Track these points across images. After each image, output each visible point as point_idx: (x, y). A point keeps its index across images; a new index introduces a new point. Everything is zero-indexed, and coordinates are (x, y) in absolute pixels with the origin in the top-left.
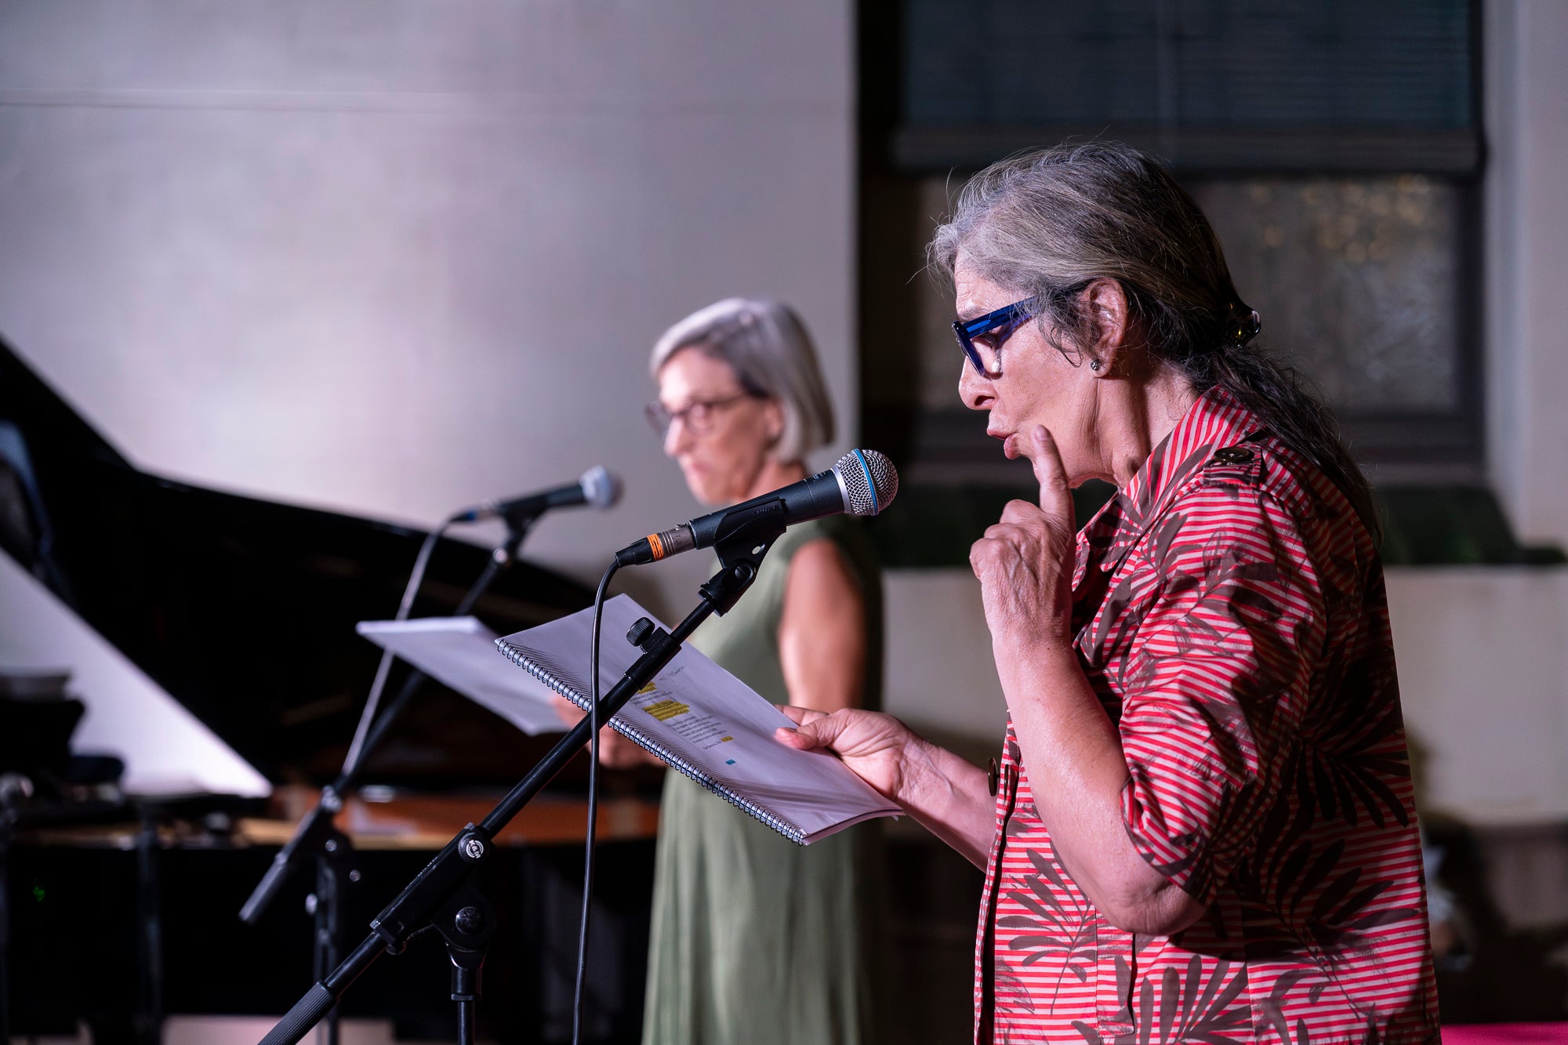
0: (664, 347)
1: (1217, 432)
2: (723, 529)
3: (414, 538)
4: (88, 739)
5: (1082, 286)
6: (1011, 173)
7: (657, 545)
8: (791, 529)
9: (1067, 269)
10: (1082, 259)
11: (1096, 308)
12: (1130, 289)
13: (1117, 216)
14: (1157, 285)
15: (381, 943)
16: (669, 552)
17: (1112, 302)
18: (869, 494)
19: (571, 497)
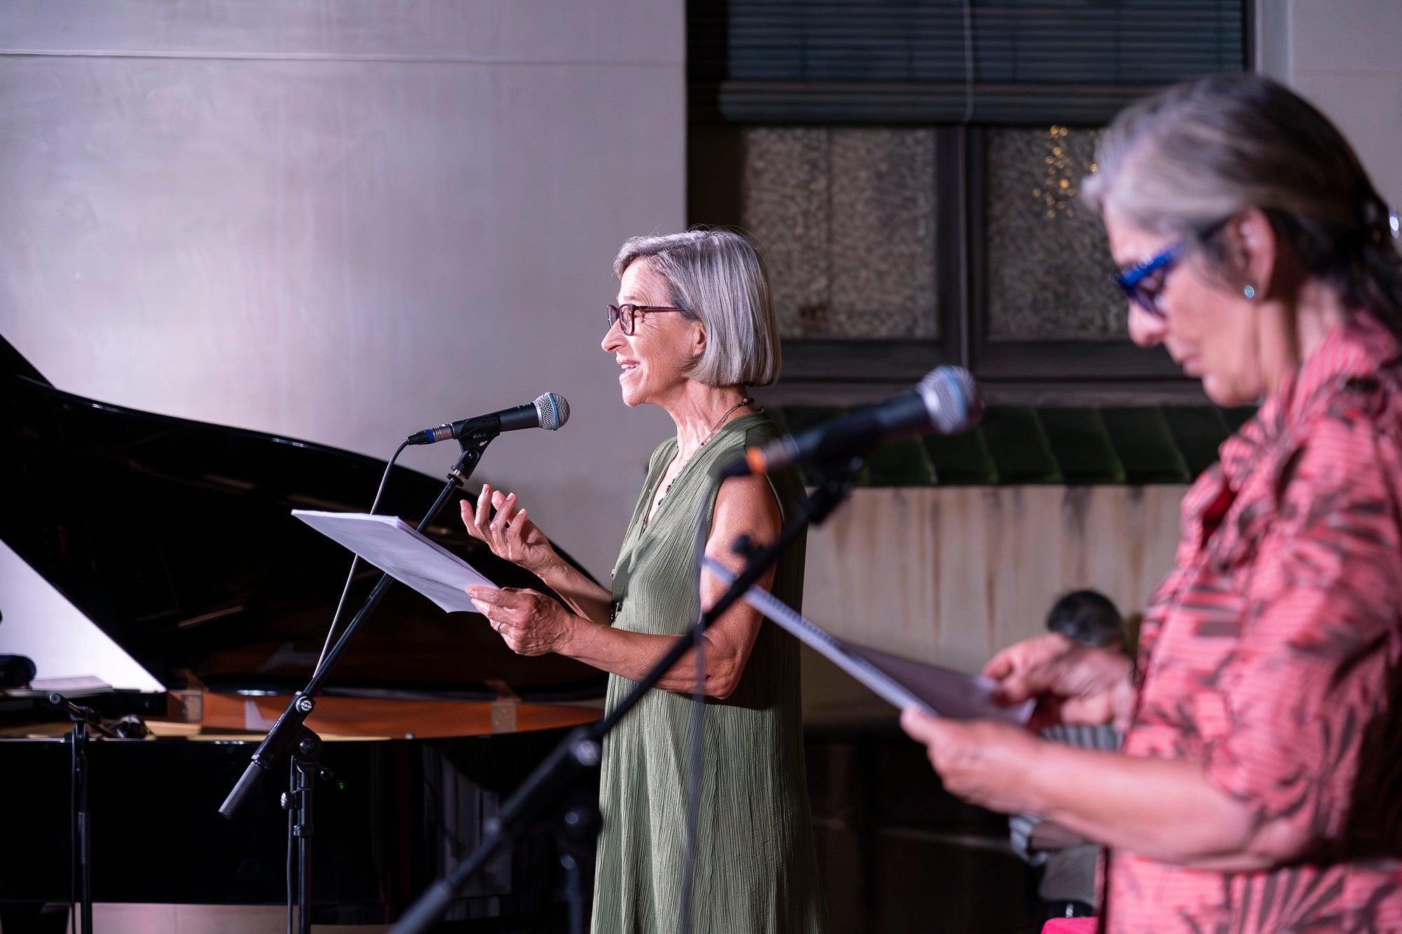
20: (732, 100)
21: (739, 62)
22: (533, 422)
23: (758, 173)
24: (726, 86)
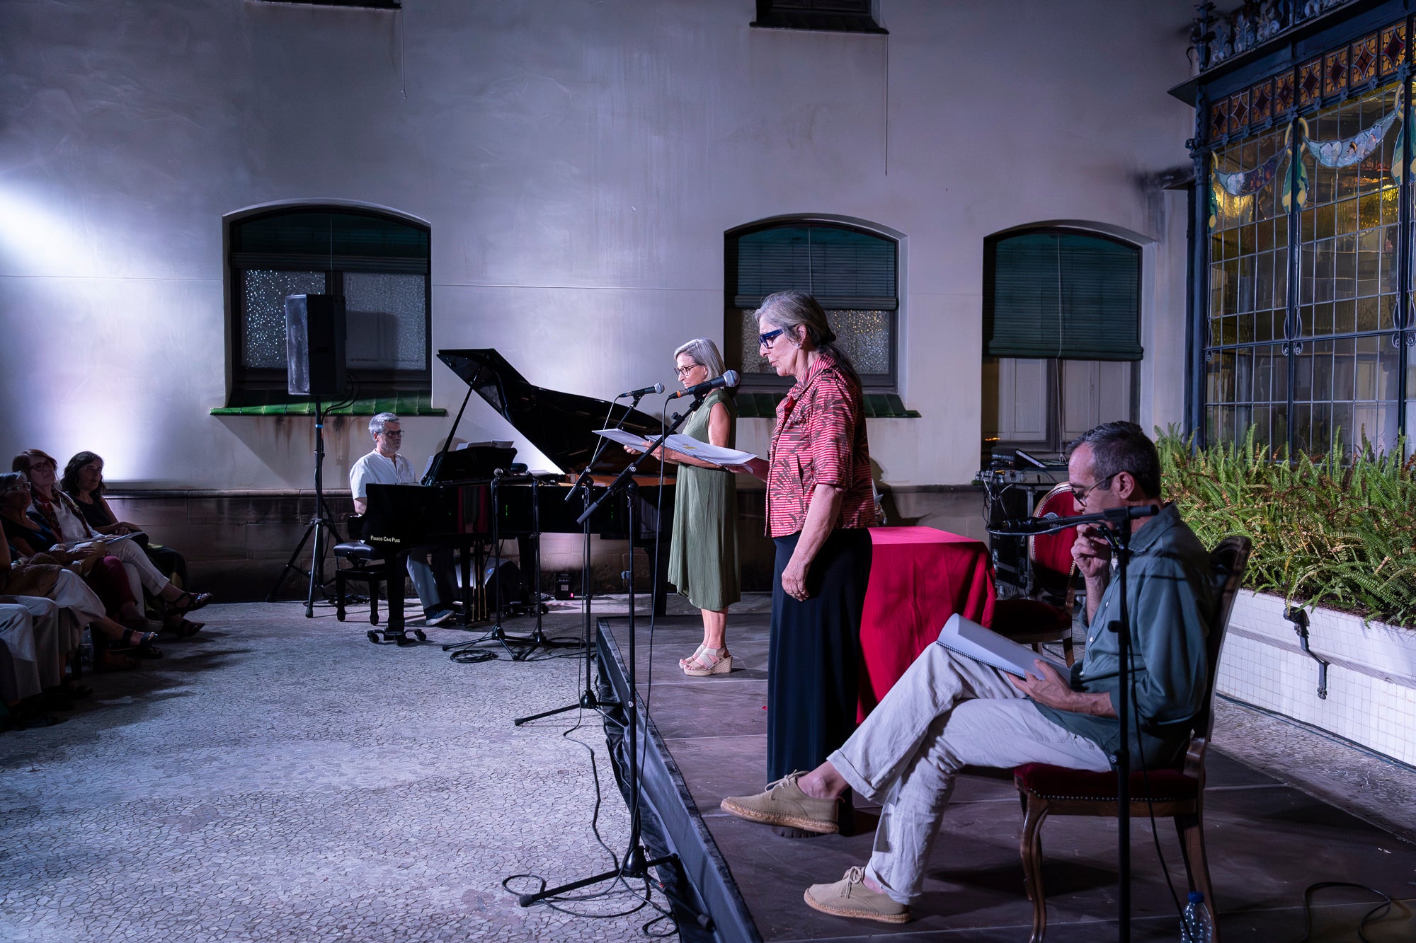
0: (677, 352)
1: (824, 365)
2: (696, 390)
3: (608, 404)
4: (516, 460)
5: (795, 326)
6: (776, 296)
7: (679, 394)
8: (713, 390)
9: (790, 322)
10: (796, 318)
11: (798, 332)
12: (807, 326)
13: (804, 309)
14: (814, 326)
15: (610, 492)
16: (682, 395)
17: (803, 329)
18: (733, 381)
19: (652, 390)
20: (739, 301)
21: (741, 290)
22: (654, 392)
23: (747, 323)
24: (737, 297)
